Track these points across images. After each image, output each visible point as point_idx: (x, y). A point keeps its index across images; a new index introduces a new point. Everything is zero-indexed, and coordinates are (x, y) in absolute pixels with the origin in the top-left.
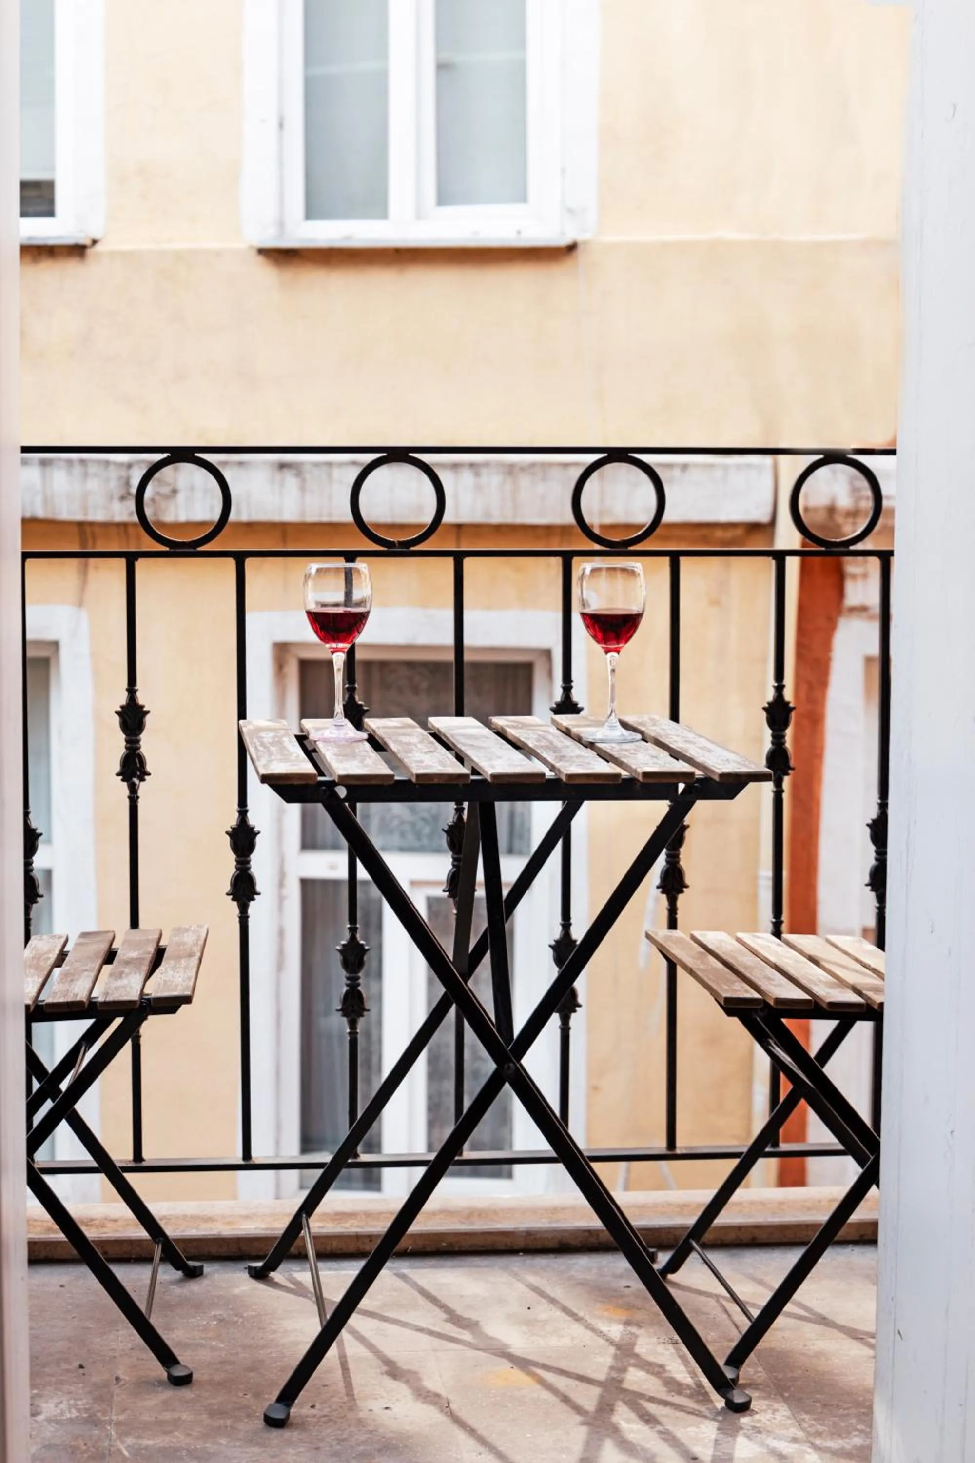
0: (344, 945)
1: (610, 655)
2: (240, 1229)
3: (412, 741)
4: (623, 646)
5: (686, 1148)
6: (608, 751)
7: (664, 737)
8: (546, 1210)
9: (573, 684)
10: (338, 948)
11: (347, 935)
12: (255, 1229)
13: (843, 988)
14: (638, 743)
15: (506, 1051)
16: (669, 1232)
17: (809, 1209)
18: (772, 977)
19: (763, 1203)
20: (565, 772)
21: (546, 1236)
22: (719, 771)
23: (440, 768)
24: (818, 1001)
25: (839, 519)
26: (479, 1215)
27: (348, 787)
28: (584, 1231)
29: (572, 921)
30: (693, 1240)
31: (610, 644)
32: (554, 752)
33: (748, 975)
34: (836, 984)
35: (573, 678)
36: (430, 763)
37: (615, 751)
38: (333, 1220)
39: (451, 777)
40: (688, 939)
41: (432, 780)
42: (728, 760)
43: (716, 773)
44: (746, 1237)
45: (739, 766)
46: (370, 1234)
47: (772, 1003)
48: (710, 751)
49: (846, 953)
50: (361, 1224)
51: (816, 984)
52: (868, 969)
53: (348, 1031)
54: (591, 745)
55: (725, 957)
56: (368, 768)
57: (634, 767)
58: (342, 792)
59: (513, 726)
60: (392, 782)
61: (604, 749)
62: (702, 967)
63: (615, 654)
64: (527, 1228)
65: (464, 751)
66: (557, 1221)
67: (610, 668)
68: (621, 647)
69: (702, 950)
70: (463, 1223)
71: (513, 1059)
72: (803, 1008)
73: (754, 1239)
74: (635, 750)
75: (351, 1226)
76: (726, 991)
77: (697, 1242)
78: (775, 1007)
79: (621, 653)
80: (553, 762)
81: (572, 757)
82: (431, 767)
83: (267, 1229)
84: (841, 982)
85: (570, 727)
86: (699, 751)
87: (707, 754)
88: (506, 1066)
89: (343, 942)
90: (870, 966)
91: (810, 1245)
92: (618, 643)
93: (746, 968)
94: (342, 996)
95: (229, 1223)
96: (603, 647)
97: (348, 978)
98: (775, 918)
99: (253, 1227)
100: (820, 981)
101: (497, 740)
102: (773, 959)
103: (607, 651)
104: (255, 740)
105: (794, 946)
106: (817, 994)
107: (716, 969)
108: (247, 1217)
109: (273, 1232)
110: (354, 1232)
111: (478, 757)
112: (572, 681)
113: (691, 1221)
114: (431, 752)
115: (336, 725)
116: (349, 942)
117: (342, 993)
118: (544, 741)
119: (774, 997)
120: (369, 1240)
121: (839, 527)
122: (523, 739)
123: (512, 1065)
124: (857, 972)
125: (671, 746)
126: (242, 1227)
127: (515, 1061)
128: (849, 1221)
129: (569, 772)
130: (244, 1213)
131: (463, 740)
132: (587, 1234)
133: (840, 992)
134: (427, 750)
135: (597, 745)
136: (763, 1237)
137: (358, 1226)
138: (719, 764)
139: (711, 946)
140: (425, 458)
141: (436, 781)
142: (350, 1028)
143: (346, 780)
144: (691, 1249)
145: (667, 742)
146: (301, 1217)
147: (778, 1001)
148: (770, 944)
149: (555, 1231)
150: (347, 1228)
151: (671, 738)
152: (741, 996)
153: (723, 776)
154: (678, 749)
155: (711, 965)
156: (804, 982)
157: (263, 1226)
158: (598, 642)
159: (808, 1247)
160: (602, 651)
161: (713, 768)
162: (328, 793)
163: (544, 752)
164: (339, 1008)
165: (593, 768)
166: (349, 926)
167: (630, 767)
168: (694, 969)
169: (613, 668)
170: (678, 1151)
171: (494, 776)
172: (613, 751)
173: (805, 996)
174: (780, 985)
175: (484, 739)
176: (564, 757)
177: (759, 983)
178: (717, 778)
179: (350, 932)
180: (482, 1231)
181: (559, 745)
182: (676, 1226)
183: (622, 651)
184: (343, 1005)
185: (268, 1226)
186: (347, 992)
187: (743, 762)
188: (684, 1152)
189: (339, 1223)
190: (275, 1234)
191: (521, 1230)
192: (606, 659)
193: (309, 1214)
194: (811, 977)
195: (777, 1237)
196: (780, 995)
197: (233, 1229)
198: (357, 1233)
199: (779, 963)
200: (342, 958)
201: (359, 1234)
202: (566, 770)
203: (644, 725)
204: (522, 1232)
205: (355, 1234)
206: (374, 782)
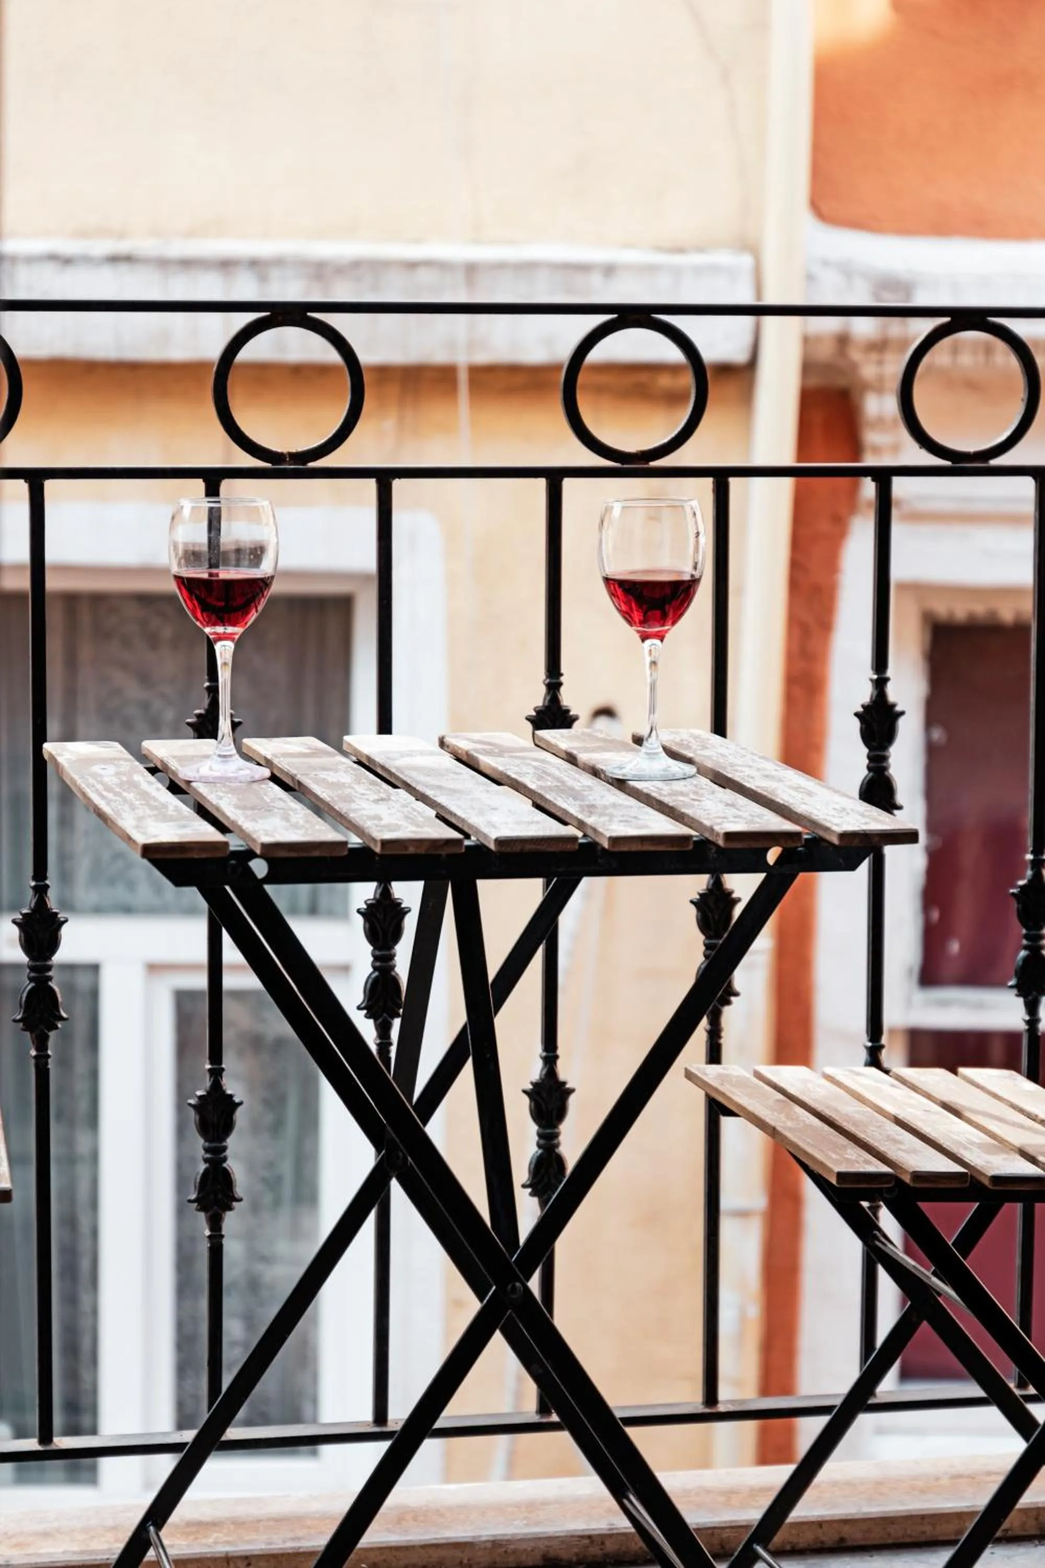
0: (201, 1098)
1: (648, 642)
2: (39, 1555)
3: (343, 780)
4: (669, 630)
5: (732, 1402)
6: (654, 794)
7: (729, 769)
8: (518, 1506)
9: (562, 679)
10: (192, 1101)
11: (208, 1083)
12: (64, 1553)
13: (1006, 1153)
14: (694, 781)
15: (509, 1263)
16: (713, 1534)
17: (923, 1491)
18: (898, 1138)
19: (849, 1484)
20: (608, 834)
21: (524, 1546)
22: (839, 829)
23: (414, 829)
24: (975, 1174)
25: (856, 355)
26: (415, 1519)
27: (272, 862)
28: (582, 1537)
29: (559, 1052)
30: (758, 1545)
31: (650, 627)
32: (575, 799)
33: (862, 1135)
34: (998, 1147)
35: (563, 670)
36: (393, 821)
37: (665, 796)
38: (186, 1534)
39: (434, 843)
40: (750, 1076)
41: (406, 848)
42: (844, 809)
43: (834, 832)
44: (829, 1538)
45: (864, 820)
46: (248, 1554)
47: (907, 1179)
48: (810, 794)
49: (995, 1096)
50: (230, 1539)
51: (966, 1148)
52: (1034, 1120)
53: (207, 1233)
54: (620, 784)
55: (819, 1108)
56: (302, 832)
57: (707, 823)
58: (259, 868)
59: (484, 750)
60: (346, 853)
61: (645, 791)
62: (789, 1124)
63: (657, 642)
64: (493, 1536)
65: (431, 797)
66: (538, 1523)
67: (648, 660)
68: (667, 631)
69: (781, 1097)
70: (389, 1531)
71: (521, 1276)
72: (955, 1185)
73: (842, 1540)
74: (695, 793)
75: (216, 1543)
76: (837, 1162)
77: (765, 1548)
78: (912, 1185)
79: (665, 640)
80: (580, 816)
81: (605, 807)
82: (397, 828)
83: (82, 1552)
84: (1002, 1144)
85: (575, 752)
86: (794, 793)
87: (807, 799)
88: (510, 1287)
89: (200, 1093)
90: (1037, 1116)
91: (959, 1545)
92: (663, 625)
93: (855, 1124)
94: (199, 1177)
95: (17, 1545)
96: (638, 632)
97: (207, 1150)
98: (870, 1040)
99: (61, 1550)
100: (972, 1143)
101: (473, 777)
102: (891, 1109)
103: (644, 637)
104: (91, 781)
105: (913, 1085)
106: (972, 1164)
107: (810, 1126)
108: (46, 1535)
109: (94, 1557)
110: (221, 1552)
111: (459, 807)
112: (561, 675)
113: (754, 1514)
114: (382, 800)
115: (220, 756)
116: (209, 1093)
117: (198, 1173)
118: (549, 778)
119: (911, 1170)
120: (246, 1563)
121: (854, 367)
122: (513, 776)
123: (518, 1284)
124: (1021, 1126)
125: (748, 785)
126: (42, 1551)
127: (523, 1278)
128: (1018, 1506)
129: (614, 834)
130: (40, 1527)
131: (422, 778)
132: (587, 1541)
133: (1005, 1159)
134: (376, 797)
135: (631, 783)
136: (856, 1536)
137: (228, 1543)
138: (834, 816)
139: (792, 1090)
140: (333, 320)
141: (411, 850)
142: (211, 1230)
143: (272, 852)
144: (757, 1558)
145: (737, 778)
146: (148, 1532)
147: (918, 1176)
148: (878, 1085)
149: (538, 1539)
150: (209, 1546)
151: (741, 772)
152: (862, 1170)
153: (844, 836)
154: (759, 791)
155: (804, 1121)
156: (947, 1144)
157: (76, 1549)
158: (630, 622)
159: (957, 1547)
160: (637, 637)
161: (828, 825)
162: (240, 870)
163: (559, 799)
164: (193, 1196)
165: (647, 827)
166: (208, 1066)
167: (701, 824)
168: (779, 1129)
169: (653, 660)
170: (721, 1408)
171: (499, 842)
172: (661, 795)
173: (957, 1168)
174: (915, 1151)
175: (452, 776)
176: (593, 806)
177: (883, 1147)
178: (835, 841)
179: (211, 1076)
180: (423, 1543)
181: (577, 786)
182: (724, 1525)
183: (668, 637)
184: (199, 1193)
185: (84, 1548)
186: (206, 1171)
187: (867, 813)
188: (731, 1408)
189: (196, 1538)
190: (95, 1560)
191: (484, 1539)
192: (643, 648)
193: (159, 1526)
194: (956, 1137)
195: (876, 1537)
196: (917, 1167)
197: (29, 1555)
198: (227, 1553)
199: (901, 1116)
200: (198, 1117)
201: (230, 1555)
202: (607, 830)
203: (688, 747)
204: (486, 1542)
205: (223, 1555)
206: (316, 853)
